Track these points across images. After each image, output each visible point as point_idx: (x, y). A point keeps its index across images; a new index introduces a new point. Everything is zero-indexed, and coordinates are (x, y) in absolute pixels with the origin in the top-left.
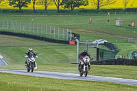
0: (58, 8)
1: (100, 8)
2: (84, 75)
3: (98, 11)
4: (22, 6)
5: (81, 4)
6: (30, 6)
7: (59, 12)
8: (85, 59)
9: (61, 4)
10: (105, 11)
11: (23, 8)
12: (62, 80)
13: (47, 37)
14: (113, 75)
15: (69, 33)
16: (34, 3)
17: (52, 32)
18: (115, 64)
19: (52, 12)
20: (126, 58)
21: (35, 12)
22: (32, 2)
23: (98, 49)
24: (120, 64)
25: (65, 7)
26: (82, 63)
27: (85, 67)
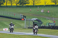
0: (17, 5)
1: (35, 5)
2: (35, 34)
3: (33, 6)
4: (1, 4)
5: (26, 3)
6: (5, 4)
7: (17, 6)
8: (36, 27)
9: (18, 3)
10: (37, 6)
11: (2, 5)
12: (18, 35)
13: (12, 17)
14: (40, 33)
15: (22, 15)
16: (6, 3)
17: (14, 15)
18: (41, 28)
19: (14, 7)
20: (46, 26)
21: (7, 7)
22: (6, 2)
23: (34, 22)
24: (43, 28)
25: (20, 5)
26: (35, 29)
27: (36, 30)
